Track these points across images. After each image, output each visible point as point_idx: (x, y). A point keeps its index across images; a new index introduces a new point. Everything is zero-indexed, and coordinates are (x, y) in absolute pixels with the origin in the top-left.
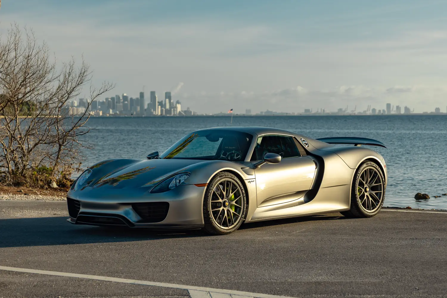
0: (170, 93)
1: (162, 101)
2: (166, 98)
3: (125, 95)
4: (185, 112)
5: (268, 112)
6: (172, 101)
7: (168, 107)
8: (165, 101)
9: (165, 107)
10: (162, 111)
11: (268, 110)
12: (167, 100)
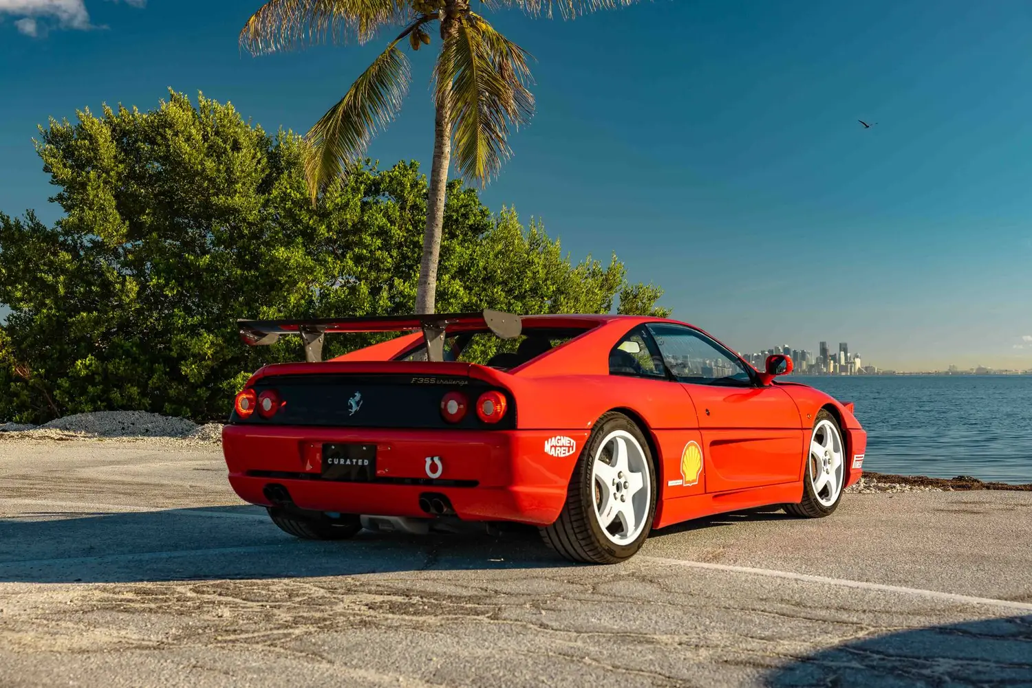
0: (846, 344)
1: (835, 354)
2: (840, 351)
3: (786, 346)
4: (866, 368)
5: (980, 369)
6: (849, 354)
7: (843, 362)
8: (840, 355)
9: (840, 362)
10: (835, 367)
11: (979, 366)
12: (842, 353)
